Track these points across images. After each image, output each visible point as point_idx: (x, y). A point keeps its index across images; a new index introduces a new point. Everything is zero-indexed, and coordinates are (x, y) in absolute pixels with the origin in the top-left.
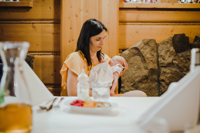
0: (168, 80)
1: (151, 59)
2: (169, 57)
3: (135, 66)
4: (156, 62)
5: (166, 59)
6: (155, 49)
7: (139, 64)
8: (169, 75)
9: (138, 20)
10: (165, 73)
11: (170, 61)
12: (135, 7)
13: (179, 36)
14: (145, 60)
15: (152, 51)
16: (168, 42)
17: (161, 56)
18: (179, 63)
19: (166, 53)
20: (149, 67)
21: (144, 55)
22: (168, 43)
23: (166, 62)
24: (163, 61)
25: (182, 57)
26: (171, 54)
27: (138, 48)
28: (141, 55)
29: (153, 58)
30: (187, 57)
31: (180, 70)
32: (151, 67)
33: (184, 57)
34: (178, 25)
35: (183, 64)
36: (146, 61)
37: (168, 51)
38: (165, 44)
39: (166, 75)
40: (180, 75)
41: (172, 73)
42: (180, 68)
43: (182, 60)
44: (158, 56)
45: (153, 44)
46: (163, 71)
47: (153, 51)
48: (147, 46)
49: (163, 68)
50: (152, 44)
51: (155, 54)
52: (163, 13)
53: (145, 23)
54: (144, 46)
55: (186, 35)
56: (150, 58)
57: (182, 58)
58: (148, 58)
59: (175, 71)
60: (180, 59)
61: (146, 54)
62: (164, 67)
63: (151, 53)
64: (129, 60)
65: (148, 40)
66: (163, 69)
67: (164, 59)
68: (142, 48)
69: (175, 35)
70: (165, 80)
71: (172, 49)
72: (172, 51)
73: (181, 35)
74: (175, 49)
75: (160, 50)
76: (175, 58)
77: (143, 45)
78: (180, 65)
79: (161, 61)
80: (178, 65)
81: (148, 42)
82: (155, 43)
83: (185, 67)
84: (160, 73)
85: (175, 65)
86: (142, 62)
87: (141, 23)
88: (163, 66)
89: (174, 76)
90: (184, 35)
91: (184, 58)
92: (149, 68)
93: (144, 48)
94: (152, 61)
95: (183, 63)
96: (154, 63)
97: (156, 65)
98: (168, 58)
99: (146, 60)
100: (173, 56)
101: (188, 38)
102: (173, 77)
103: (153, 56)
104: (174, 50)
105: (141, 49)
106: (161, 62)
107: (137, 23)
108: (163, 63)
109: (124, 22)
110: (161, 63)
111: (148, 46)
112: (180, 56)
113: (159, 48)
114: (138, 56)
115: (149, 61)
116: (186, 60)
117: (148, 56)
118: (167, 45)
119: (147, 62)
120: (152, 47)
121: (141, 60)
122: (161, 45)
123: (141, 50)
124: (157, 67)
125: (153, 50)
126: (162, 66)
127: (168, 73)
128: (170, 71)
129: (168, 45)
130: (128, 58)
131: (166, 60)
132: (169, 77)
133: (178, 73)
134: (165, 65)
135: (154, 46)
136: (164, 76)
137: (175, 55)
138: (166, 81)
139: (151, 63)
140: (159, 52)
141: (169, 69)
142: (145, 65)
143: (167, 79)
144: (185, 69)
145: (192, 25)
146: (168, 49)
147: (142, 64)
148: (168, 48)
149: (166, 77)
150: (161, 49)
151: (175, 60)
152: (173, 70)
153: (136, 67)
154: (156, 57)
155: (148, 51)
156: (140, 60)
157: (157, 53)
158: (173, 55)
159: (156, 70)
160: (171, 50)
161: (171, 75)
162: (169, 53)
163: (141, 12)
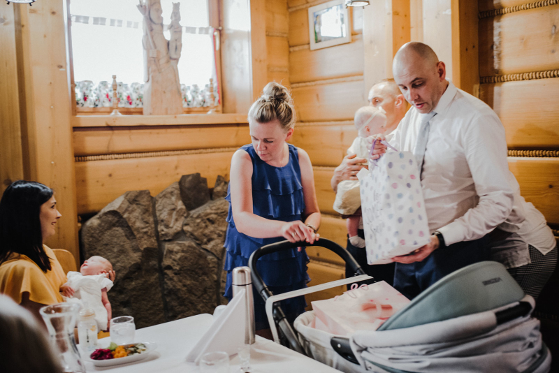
0: (178, 264)
1: (145, 230)
2: (177, 220)
3: (113, 247)
4: (153, 235)
5: (171, 225)
6: (151, 209)
7: (122, 243)
8: (178, 256)
9: (111, 150)
10: (171, 252)
11: (179, 229)
12: (104, 125)
13: (190, 178)
14: (132, 234)
15: (144, 213)
16: (172, 193)
17: (162, 221)
18: (194, 231)
19: (170, 214)
20: (142, 246)
21: (130, 225)
22: (172, 195)
23: (171, 231)
24: (165, 230)
25: (198, 217)
26: (180, 214)
27: (119, 211)
28: (126, 225)
29: (147, 227)
30: (205, 218)
31: (197, 242)
32: (145, 246)
33: (201, 217)
34: (187, 154)
35: (201, 230)
36: (135, 236)
37: (174, 209)
38: (167, 198)
39: (173, 257)
40: (197, 251)
41: (183, 251)
42: (196, 239)
43: (198, 224)
44: (156, 222)
45: (145, 199)
46: (168, 250)
47: (147, 214)
48: (134, 206)
49: (167, 243)
50: (144, 201)
51: (151, 219)
52: (158, 133)
53: (125, 156)
54: (129, 207)
55: (202, 176)
56: (143, 228)
57: (198, 221)
58: (138, 229)
59: (189, 247)
60: (195, 222)
61: (135, 222)
62: (169, 241)
63: (142, 219)
64: (100, 239)
65: (136, 194)
66: (167, 246)
67: (167, 226)
68: (126, 210)
69: (184, 177)
70: (172, 265)
71: (180, 205)
72: (181, 209)
73: (193, 175)
74: (185, 203)
75: (160, 210)
76: (186, 222)
77: (127, 204)
78: (196, 234)
79: (163, 230)
80: (192, 234)
81: (137, 196)
82: (149, 199)
83: (204, 235)
84: (163, 254)
85: (188, 235)
86: (128, 239)
87: (116, 156)
88: (167, 239)
89: (187, 255)
90: (198, 175)
91: (202, 220)
92: (142, 249)
93: (130, 209)
94: (146, 233)
95: (201, 228)
96: (150, 236)
97: (153, 240)
98: (174, 224)
99: (135, 233)
100: (183, 218)
101: (205, 180)
102: (186, 258)
103: (147, 223)
104: (184, 207)
105: (124, 213)
106: (163, 233)
107: (108, 157)
108: (166, 235)
109: (81, 156)
110: (163, 235)
111: (137, 204)
112: (195, 216)
113: (157, 206)
114: (118, 227)
115: (141, 235)
116: (205, 223)
117: (139, 224)
118: (170, 198)
119: (138, 236)
120: (145, 206)
121: (126, 235)
122: (160, 200)
123: (125, 216)
124: (156, 244)
125: (146, 211)
126: (165, 241)
127: (177, 253)
128: (181, 246)
129: (173, 198)
130: (98, 234)
131: (172, 228)
132: (180, 259)
133: (194, 248)
134: (170, 238)
135: (147, 203)
136: (171, 258)
137: (185, 215)
138: (175, 268)
139: (146, 237)
140: (158, 214)
141: (178, 244)
142: (134, 243)
143: (175, 263)
144: (205, 240)
145: (211, 152)
146: (173, 207)
147: (128, 241)
148: (173, 204)
149: (174, 260)
150: (160, 208)
151: (186, 225)
152: (185, 245)
153: (115, 250)
154: (153, 226)
155: (137, 214)
156: (124, 234)
157: (155, 216)
158: (182, 215)
159: (155, 249)
160: (179, 208)
161: (183, 254)
162: (175, 212)
163: (116, 132)
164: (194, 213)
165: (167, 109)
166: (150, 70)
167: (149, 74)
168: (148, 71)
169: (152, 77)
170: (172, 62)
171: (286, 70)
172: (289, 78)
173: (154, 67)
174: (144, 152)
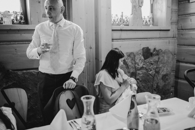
0: (141, 78)
1: (132, 66)
2: (141, 63)
4: (134, 68)
5: (139, 65)
6: (134, 59)
7: (125, 70)
8: (141, 75)
9: (121, 38)
10: (139, 74)
11: (142, 66)
12: (120, 29)
13: (146, 48)
14: (128, 67)
15: (132, 60)
16: (140, 53)
17: (137, 63)
18: (146, 67)
19: (139, 61)
20: (131, 71)
21: (128, 64)
22: (140, 54)
23: (139, 67)
24: (138, 66)
25: (148, 62)
28: (126, 64)
29: (132, 65)
30: (150, 63)
31: (147, 71)
32: (132, 71)
33: (149, 62)
34: (144, 40)
35: (148, 67)
36: (129, 68)
37: (141, 59)
38: (139, 55)
39: (140, 75)
40: (147, 74)
41: (143, 74)
42: (147, 70)
43: (148, 65)
44: (135, 63)
45: (132, 55)
47: (133, 60)
48: (129, 57)
50: (132, 56)
51: (134, 62)
53: (125, 40)
54: (127, 58)
55: (149, 48)
56: (131, 65)
57: (148, 64)
58: (130, 66)
59: (145, 72)
60: (147, 64)
61: (129, 63)
62: (139, 70)
63: (131, 62)
65: (130, 53)
66: (138, 72)
67: (138, 65)
68: (127, 59)
69: (143, 48)
70: (139, 78)
71: (142, 58)
72: (143, 59)
73: (146, 47)
75: (136, 59)
76: (144, 64)
77: (127, 56)
78: (147, 68)
79: (137, 66)
80: (146, 68)
81: (130, 54)
82: (134, 55)
83: (149, 69)
84: (136, 74)
85: (144, 68)
86: (127, 68)
87: (122, 40)
88: (138, 69)
89: (144, 75)
91: (149, 63)
92: (131, 72)
93: (128, 58)
94: (132, 67)
95: (148, 66)
96: (133, 68)
97: (134, 69)
98: (140, 64)
99: (129, 67)
100: (143, 62)
101: (150, 50)
102: (144, 76)
103: (132, 63)
104: (144, 59)
105: (126, 60)
106: (137, 67)
107: (120, 40)
108: (138, 68)
110: (137, 68)
111: (130, 57)
112: (147, 62)
113: (135, 58)
115: (131, 67)
116: (150, 64)
117: (130, 64)
118: (140, 55)
119: (130, 68)
120: (132, 58)
121: (126, 67)
122: (136, 56)
123: (126, 61)
124: (135, 71)
125: (132, 59)
126: (137, 70)
127: (141, 74)
128: (142, 72)
129: (141, 55)
131: (140, 65)
132: (142, 76)
133: (146, 73)
134: (139, 69)
135: (133, 57)
136: (139, 76)
137: (144, 61)
138: (140, 79)
139: (132, 68)
140: (136, 61)
141: (141, 71)
142: (128, 70)
143: (140, 78)
144: (149, 70)
145: (151, 40)
146: (140, 58)
147: (126, 69)
148: (141, 57)
149: (140, 77)
150: (136, 58)
151: (144, 65)
152: (143, 72)
154: (134, 64)
155: (130, 60)
156: (125, 67)
158: (143, 61)
159: (134, 73)
160: (142, 59)
161: (143, 75)
162: (141, 60)
163: (123, 32)
164: (146, 61)
165: (138, 24)
166: (133, 10)
167: (132, 12)
168: (132, 11)
169: (134, 13)
170: (140, 7)
171: (177, 10)
172: (178, 14)
173: (134, 9)
174: (131, 39)
